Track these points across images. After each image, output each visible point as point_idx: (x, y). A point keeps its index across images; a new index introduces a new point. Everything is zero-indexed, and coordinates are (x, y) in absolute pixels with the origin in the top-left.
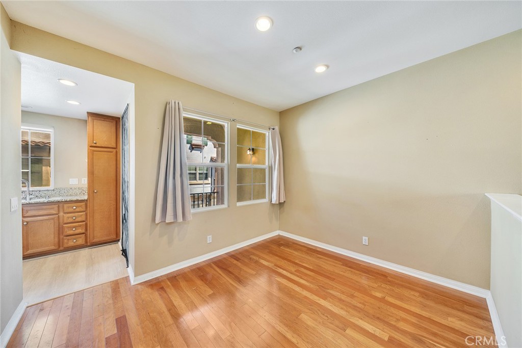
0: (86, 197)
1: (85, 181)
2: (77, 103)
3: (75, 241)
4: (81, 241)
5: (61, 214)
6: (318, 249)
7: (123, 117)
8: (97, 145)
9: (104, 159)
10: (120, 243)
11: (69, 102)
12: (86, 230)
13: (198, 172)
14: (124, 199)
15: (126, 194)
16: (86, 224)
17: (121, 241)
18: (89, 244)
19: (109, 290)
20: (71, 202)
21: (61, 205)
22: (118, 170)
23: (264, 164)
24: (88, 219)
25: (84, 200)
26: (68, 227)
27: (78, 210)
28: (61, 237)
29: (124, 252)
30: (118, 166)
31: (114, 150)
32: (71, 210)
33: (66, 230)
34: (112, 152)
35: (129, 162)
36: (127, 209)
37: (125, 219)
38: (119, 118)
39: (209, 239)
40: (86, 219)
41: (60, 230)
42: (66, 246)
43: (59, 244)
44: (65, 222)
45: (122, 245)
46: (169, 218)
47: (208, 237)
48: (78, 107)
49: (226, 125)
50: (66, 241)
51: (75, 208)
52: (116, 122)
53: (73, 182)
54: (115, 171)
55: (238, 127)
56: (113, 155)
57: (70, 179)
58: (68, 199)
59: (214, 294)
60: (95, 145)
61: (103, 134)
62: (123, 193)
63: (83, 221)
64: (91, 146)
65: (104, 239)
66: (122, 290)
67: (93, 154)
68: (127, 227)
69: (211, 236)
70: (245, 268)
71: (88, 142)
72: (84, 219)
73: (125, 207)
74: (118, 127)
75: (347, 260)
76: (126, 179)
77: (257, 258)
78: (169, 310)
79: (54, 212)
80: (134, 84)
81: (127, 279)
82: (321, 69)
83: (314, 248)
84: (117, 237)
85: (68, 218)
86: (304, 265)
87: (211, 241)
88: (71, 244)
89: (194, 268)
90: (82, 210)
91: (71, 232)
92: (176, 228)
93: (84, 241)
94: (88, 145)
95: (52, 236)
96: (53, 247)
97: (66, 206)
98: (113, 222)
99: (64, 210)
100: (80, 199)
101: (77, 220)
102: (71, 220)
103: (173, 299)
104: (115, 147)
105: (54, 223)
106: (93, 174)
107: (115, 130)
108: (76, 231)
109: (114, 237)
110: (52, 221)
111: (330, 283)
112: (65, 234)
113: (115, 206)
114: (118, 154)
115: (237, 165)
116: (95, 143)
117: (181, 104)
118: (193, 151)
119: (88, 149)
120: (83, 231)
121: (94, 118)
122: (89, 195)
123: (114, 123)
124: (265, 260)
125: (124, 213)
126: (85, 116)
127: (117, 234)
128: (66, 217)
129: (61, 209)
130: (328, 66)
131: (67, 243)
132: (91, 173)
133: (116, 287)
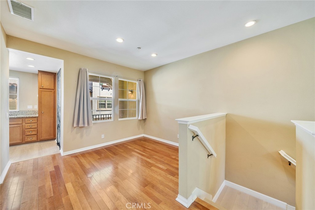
0: (37, 115)
1: (36, 107)
2: (34, 67)
3: (31, 138)
4: (34, 138)
5: (24, 124)
6: (159, 142)
7: (58, 74)
8: (44, 88)
9: (47, 96)
10: (56, 140)
11: (29, 66)
12: (37, 133)
13: (107, 103)
14: (58, 117)
15: (59, 114)
16: (37, 130)
17: (56, 139)
18: (39, 140)
19: (51, 158)
20: (29, 118)
21: (24, 119)
22: (55, 101)
23: (136, 99)
24: (39, 127)
25: (36, 117)
26: (28, 131)
27: (33, 122)
28: (24, 136)
29: (58, 144)
30: (55, 99)
31: (53, 91)
32: (29, 122)
33: (27, 132)
34: (52, 91)
35: (61, 97)
36: (60, 121)
37: (59, 126)
38: (56, 73)
39: (103, 136)
40: (38, 126)
41: (23, 133)
42: (26, 141)
43: (23, 139)
44: (26, 128)
45: (57, 140)
46: (81, 124)
47: (102, 135)
48: (33, 68)
49: (113, 79)
50: (26, 138)
51: (31, 121)
52: (54, 75)
53: (30, 107)
54: (53, 101)
55: (119, 79)
56: (52, 93)
57: (28, 106)
58: (28, 116)
59: (100, 158)
60: (42, 88)
61: (47, 82)
62: (58, 113)
63: (36, 128)
64: (40, 89)
65: (47, 138)
66: (57, 157)
67: (41, 93)
68: (60, 130)
69: (103, 135)
70: (119, 149)
71: (39, 86)
72: (36, 127)
73: (59, 120)
74: (55, 78)
75: (170, 146)
76: (59, 106)
77: (127, 146)
78: (79, 163)
79: (20, 123)
80: (63, 60)
81: (60, 154)
82: (154, 55)
83: (157, 141)
84: (54, 137)
85: (28, 126)
86: (148, 148)
87: (104, 138)
88: (29, 140)
89: (94, 150)
90: (35, 122)
91: (29, 134)
92: (85, 130)
93: (36, 138)
94: (39, 88)
95: (19, 135)
96: (19, 141)
97: (26, 120)
98: (52, 129)
99: (25, 122)
100: (34, 116)
101: (32, 127)
102: (29, 127)
103: (81, 160)
104: (53, 89)
105: (20, 128)
106: (41, 103)
107: (53, 80)
108: (32, 133)
109: (52, 137)
110: (19, 128)
111: (156, 154)
112: (26, 134)
113: (53, 120)
114: (55, 92)
115: (119, 99)
116: (43, 87)
117: (87, 70)
118: (103, 90)
119: (39, 90)
120: (36, 133)
121: (42, 73)
122: (39, 114)
123: (53, 76)
124: (131, 146)
125: (58, 124)
126: (37, 72)
127: (55, 135)
128: (27, 126)
129: (24, 122)
130: (157, 55)
131: (27, 139)
132: (40, 103)
133: (54, 157)
